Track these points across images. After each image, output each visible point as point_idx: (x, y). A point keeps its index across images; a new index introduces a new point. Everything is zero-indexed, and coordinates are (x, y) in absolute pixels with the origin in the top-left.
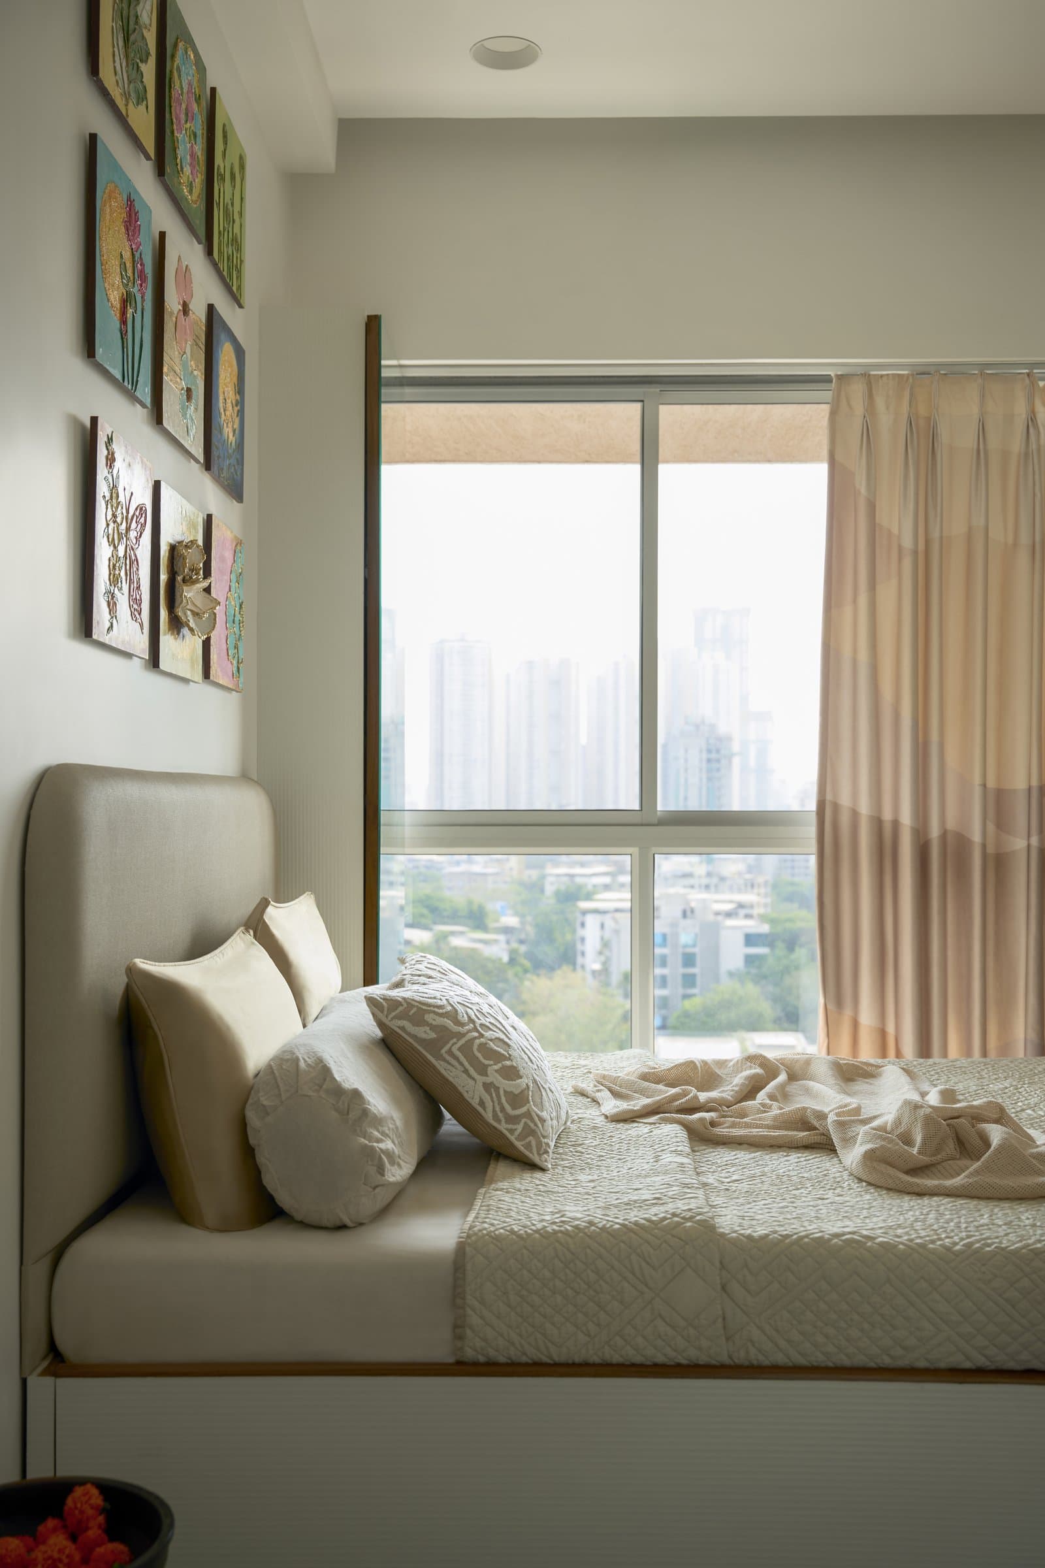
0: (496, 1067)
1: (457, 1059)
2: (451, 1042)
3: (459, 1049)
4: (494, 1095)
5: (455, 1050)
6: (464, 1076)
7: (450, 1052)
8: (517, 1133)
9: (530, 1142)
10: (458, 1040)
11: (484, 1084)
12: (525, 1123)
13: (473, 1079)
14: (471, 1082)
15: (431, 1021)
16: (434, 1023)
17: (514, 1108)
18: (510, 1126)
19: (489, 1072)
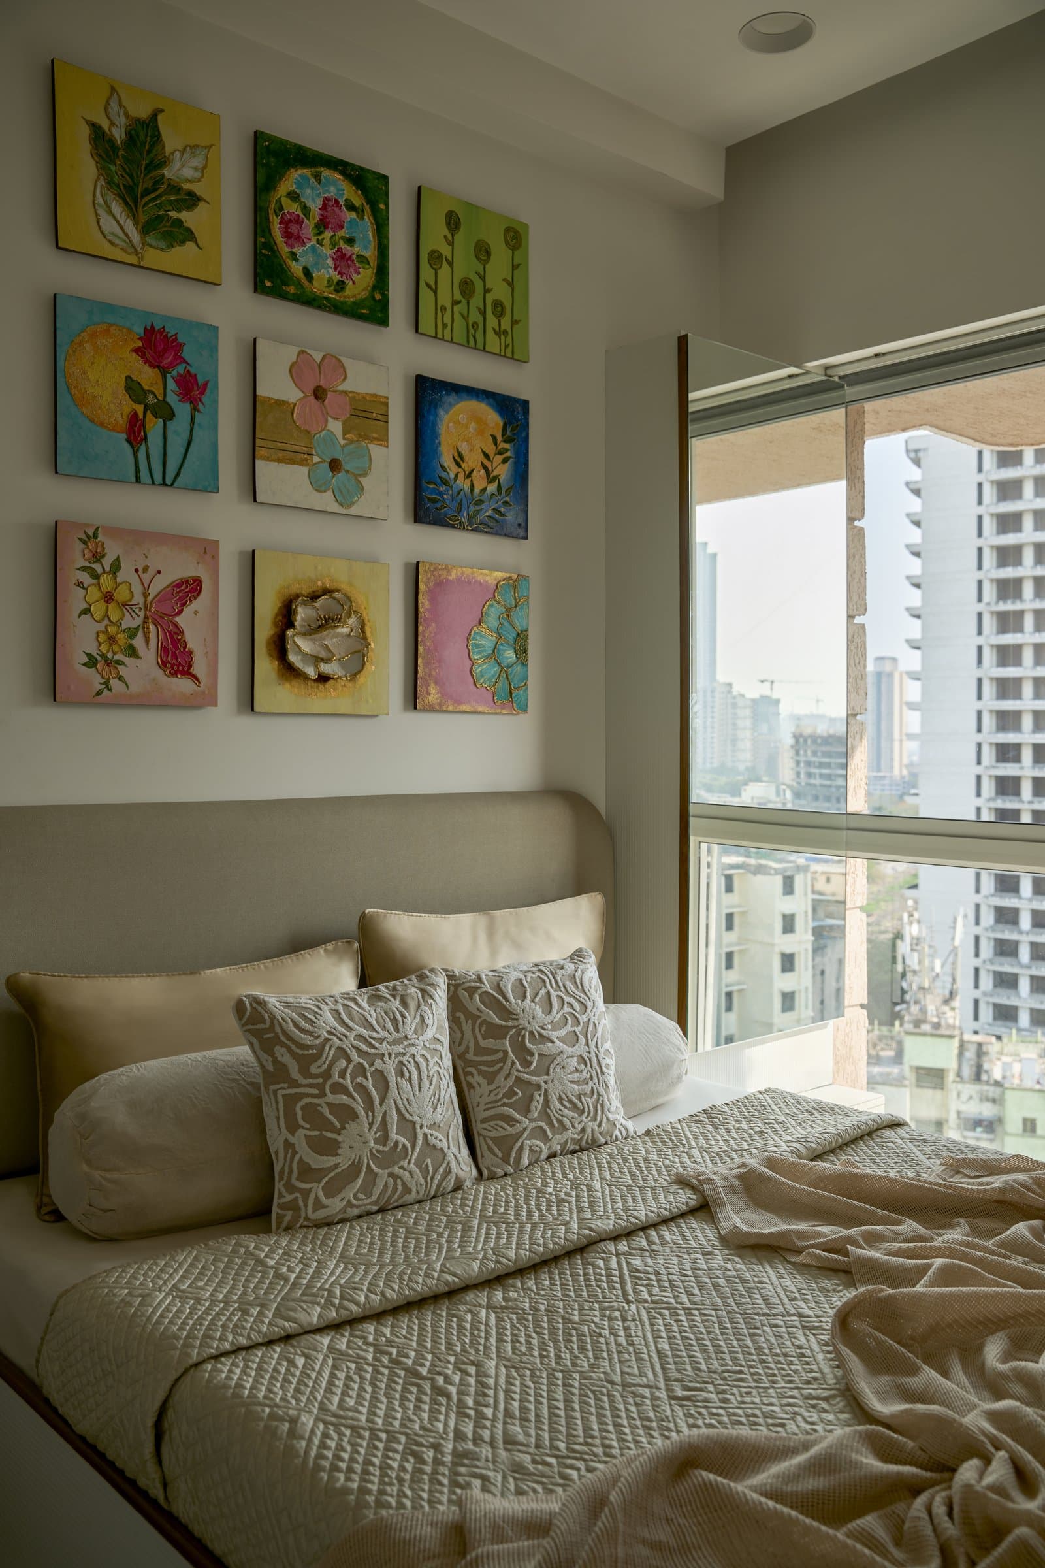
0: (308, 1133)
1: (277, 1103)
2: (282, 1085)
3: (284, 1096)
4: (289, 1156)
5: (281, 1093)
6: (275, 1120)
7: (275, 1092)
8: (283, 1200)
9: (285, 1215)
10: (288, 1088)
11: (286, 1141)
12: (297, 1198)
13: (280, 1129)
14: (277, 1132)
15: (278, 1055)
16: (280, 1059)
17: (298, 1179)
18: (283, 1190)
19: (297, 1134)
